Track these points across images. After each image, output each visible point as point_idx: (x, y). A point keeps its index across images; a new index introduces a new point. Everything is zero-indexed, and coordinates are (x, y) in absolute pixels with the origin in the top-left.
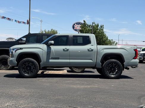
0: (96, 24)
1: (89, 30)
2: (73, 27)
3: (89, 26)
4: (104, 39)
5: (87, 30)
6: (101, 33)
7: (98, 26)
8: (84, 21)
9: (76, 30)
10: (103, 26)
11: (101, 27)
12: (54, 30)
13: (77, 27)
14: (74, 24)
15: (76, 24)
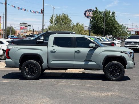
0: (108, 10)
1: (100, 17)
2: (85, 14)
3: (101, 13)
4: (116, 26)
5: (98, 17)
6: (113, 20)
7: (110, 13)
8: (96, 8)
9: (88, 17)
10: (115, 12)
11: (113, 14)
12: (65, 15)
13: (89, 14)
14: (86, 11)
15: (87, 11)
